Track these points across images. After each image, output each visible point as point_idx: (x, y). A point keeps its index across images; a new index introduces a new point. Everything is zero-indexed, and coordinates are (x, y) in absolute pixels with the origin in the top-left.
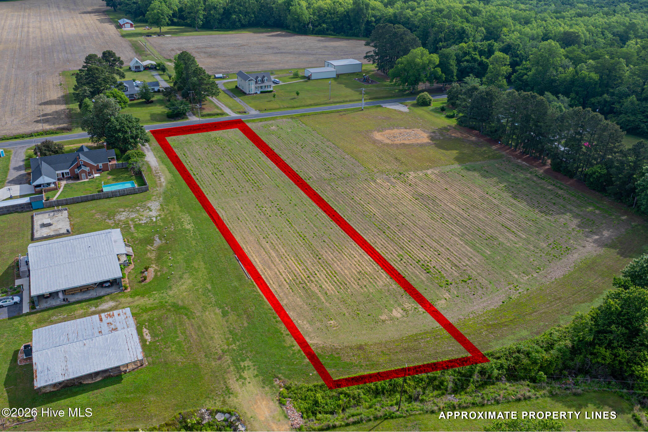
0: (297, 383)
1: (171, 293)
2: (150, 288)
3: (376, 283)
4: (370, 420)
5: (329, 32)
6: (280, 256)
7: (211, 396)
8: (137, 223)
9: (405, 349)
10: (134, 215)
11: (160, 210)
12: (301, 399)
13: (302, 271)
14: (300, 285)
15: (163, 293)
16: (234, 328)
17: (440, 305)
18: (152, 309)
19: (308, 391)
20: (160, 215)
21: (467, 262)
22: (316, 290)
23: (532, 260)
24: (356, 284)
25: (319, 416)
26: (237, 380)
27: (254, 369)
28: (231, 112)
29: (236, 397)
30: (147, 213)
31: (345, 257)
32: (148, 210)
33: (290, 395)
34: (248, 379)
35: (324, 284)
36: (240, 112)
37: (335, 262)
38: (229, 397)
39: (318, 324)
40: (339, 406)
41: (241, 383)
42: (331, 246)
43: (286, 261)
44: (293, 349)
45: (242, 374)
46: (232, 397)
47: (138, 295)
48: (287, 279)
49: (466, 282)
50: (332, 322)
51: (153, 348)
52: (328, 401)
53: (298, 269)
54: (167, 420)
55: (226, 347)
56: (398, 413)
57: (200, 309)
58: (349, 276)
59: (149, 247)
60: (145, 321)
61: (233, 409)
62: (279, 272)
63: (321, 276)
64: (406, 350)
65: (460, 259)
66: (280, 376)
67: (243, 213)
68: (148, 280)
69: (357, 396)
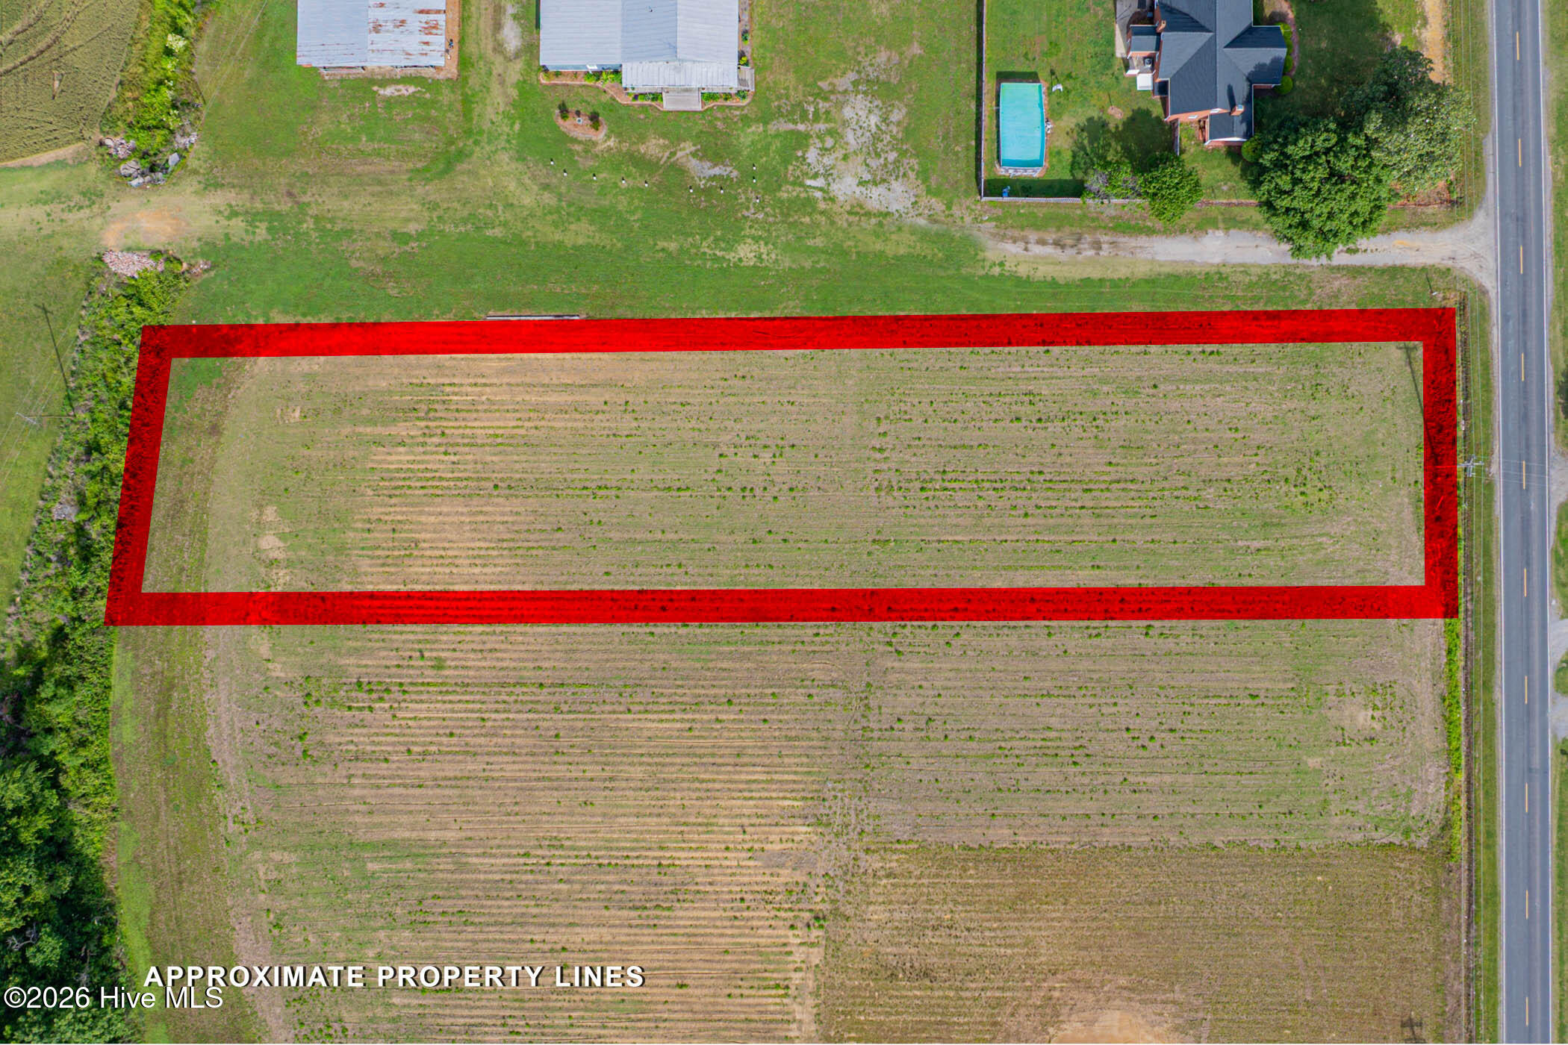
3: (372, 558)
13: (468, 432)
14: (424, 407)
16: (355, 241)
24: (385, 518)
26: (231, 206)
27: (242, 239)
29: (196, 193)
34: (226, 223)
35: (408, 454)
38: (201, 183)
39: (303, 387)
41: (222, 209)
45: (241, 218)
46: (197, 187)
48: (456, 390)
50: (297, 414)
63: (435, 462)
66: (214, 274)
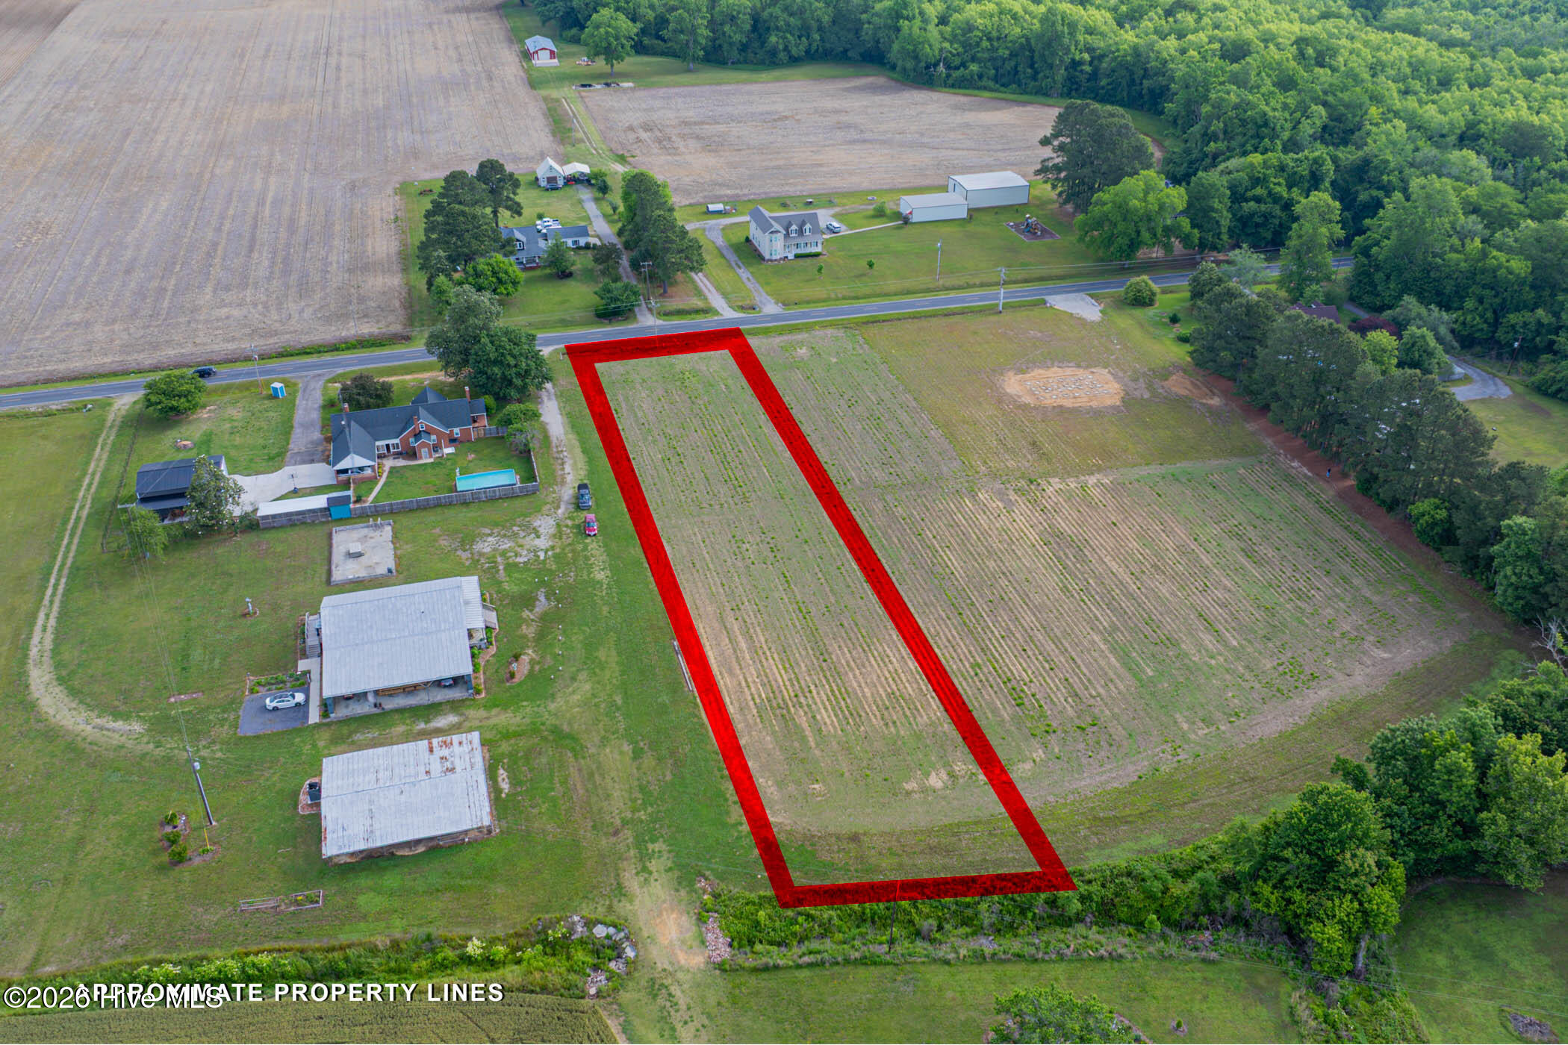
0: (732, 888)
1: (552, 707)
2: (518, 695)
3: (915, 718)
4: (838, 963)
5: (985, 82)
6: (753, 649)
7: (590, 896)
8: (511, 561)
9: (931, 849)
10: (507, 545)
11: (554, 536)
12: (735, 916)
13: (787, 683)
14: (778, 712)
15: (539, 706)
16: (648, 782)
17: (1019, 773)
18: (518, 735)
19: (747, 904)
20: (553, 548)
21: (1102, 691)
22: (803, 721)
23: (1230, 695)
24: (879, 717)
25: (758, 947)
26: (637, 874)
27: (668, 859)
28: (725, 306)
29: (631, 902)
30: (531, 542)
31: (872, 659)
32: (533, 535)
33: (718, 907)
34: (655, 874)
35: (820, 713)
36: (742, 308)
37: (852, 670)
38: (620, 901)
39: (791, 788)
40: (794, 934)
41: (642, 879)
42: (852, 635)
43: (763, 660)
44: (740, 828)
45: (648, 864)
46: (624, 902)
47: (498, 706)
48: (756, 696)
49: (1083, 729)
50: (816, 786)
51: (510, 805)
52: (777, 924)
53: (780, 676)
54: (519, 929)
55: (629, 815)
56: (888, 958)
57: (597, 739)
58: (870, 699)
59: (526, 614)
60: (503, 755)
61: (623, 922)
62: (746, 681)
63: (820, 696)
64: (933, 849)
65: (1089, 680)
66: (708, 873)
67: (705, 552)
68: (517, 680)
69: (826, 921)
